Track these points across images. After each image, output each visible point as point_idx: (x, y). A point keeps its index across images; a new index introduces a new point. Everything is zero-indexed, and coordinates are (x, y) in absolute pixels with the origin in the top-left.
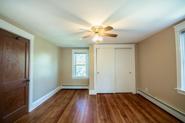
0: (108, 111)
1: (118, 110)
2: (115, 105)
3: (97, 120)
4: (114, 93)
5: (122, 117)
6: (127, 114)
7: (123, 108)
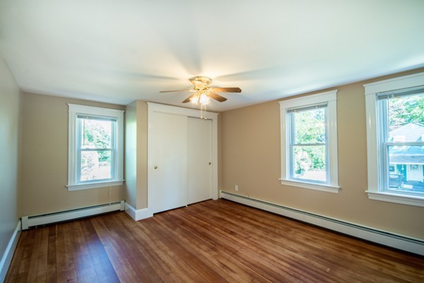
0: (204, 236)
1: (216, 229)
2: (205, 223)
3: (200, 254)
4: (185, 207)
5: (230, 236)
6: (232, 230)
7: (220, 224)
